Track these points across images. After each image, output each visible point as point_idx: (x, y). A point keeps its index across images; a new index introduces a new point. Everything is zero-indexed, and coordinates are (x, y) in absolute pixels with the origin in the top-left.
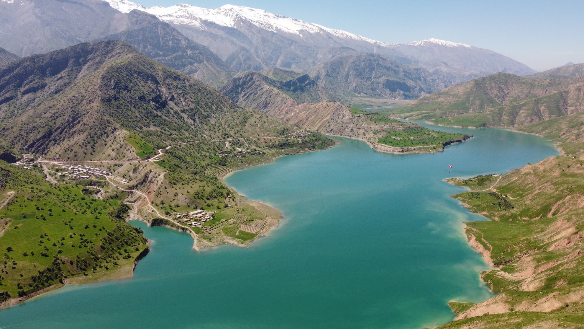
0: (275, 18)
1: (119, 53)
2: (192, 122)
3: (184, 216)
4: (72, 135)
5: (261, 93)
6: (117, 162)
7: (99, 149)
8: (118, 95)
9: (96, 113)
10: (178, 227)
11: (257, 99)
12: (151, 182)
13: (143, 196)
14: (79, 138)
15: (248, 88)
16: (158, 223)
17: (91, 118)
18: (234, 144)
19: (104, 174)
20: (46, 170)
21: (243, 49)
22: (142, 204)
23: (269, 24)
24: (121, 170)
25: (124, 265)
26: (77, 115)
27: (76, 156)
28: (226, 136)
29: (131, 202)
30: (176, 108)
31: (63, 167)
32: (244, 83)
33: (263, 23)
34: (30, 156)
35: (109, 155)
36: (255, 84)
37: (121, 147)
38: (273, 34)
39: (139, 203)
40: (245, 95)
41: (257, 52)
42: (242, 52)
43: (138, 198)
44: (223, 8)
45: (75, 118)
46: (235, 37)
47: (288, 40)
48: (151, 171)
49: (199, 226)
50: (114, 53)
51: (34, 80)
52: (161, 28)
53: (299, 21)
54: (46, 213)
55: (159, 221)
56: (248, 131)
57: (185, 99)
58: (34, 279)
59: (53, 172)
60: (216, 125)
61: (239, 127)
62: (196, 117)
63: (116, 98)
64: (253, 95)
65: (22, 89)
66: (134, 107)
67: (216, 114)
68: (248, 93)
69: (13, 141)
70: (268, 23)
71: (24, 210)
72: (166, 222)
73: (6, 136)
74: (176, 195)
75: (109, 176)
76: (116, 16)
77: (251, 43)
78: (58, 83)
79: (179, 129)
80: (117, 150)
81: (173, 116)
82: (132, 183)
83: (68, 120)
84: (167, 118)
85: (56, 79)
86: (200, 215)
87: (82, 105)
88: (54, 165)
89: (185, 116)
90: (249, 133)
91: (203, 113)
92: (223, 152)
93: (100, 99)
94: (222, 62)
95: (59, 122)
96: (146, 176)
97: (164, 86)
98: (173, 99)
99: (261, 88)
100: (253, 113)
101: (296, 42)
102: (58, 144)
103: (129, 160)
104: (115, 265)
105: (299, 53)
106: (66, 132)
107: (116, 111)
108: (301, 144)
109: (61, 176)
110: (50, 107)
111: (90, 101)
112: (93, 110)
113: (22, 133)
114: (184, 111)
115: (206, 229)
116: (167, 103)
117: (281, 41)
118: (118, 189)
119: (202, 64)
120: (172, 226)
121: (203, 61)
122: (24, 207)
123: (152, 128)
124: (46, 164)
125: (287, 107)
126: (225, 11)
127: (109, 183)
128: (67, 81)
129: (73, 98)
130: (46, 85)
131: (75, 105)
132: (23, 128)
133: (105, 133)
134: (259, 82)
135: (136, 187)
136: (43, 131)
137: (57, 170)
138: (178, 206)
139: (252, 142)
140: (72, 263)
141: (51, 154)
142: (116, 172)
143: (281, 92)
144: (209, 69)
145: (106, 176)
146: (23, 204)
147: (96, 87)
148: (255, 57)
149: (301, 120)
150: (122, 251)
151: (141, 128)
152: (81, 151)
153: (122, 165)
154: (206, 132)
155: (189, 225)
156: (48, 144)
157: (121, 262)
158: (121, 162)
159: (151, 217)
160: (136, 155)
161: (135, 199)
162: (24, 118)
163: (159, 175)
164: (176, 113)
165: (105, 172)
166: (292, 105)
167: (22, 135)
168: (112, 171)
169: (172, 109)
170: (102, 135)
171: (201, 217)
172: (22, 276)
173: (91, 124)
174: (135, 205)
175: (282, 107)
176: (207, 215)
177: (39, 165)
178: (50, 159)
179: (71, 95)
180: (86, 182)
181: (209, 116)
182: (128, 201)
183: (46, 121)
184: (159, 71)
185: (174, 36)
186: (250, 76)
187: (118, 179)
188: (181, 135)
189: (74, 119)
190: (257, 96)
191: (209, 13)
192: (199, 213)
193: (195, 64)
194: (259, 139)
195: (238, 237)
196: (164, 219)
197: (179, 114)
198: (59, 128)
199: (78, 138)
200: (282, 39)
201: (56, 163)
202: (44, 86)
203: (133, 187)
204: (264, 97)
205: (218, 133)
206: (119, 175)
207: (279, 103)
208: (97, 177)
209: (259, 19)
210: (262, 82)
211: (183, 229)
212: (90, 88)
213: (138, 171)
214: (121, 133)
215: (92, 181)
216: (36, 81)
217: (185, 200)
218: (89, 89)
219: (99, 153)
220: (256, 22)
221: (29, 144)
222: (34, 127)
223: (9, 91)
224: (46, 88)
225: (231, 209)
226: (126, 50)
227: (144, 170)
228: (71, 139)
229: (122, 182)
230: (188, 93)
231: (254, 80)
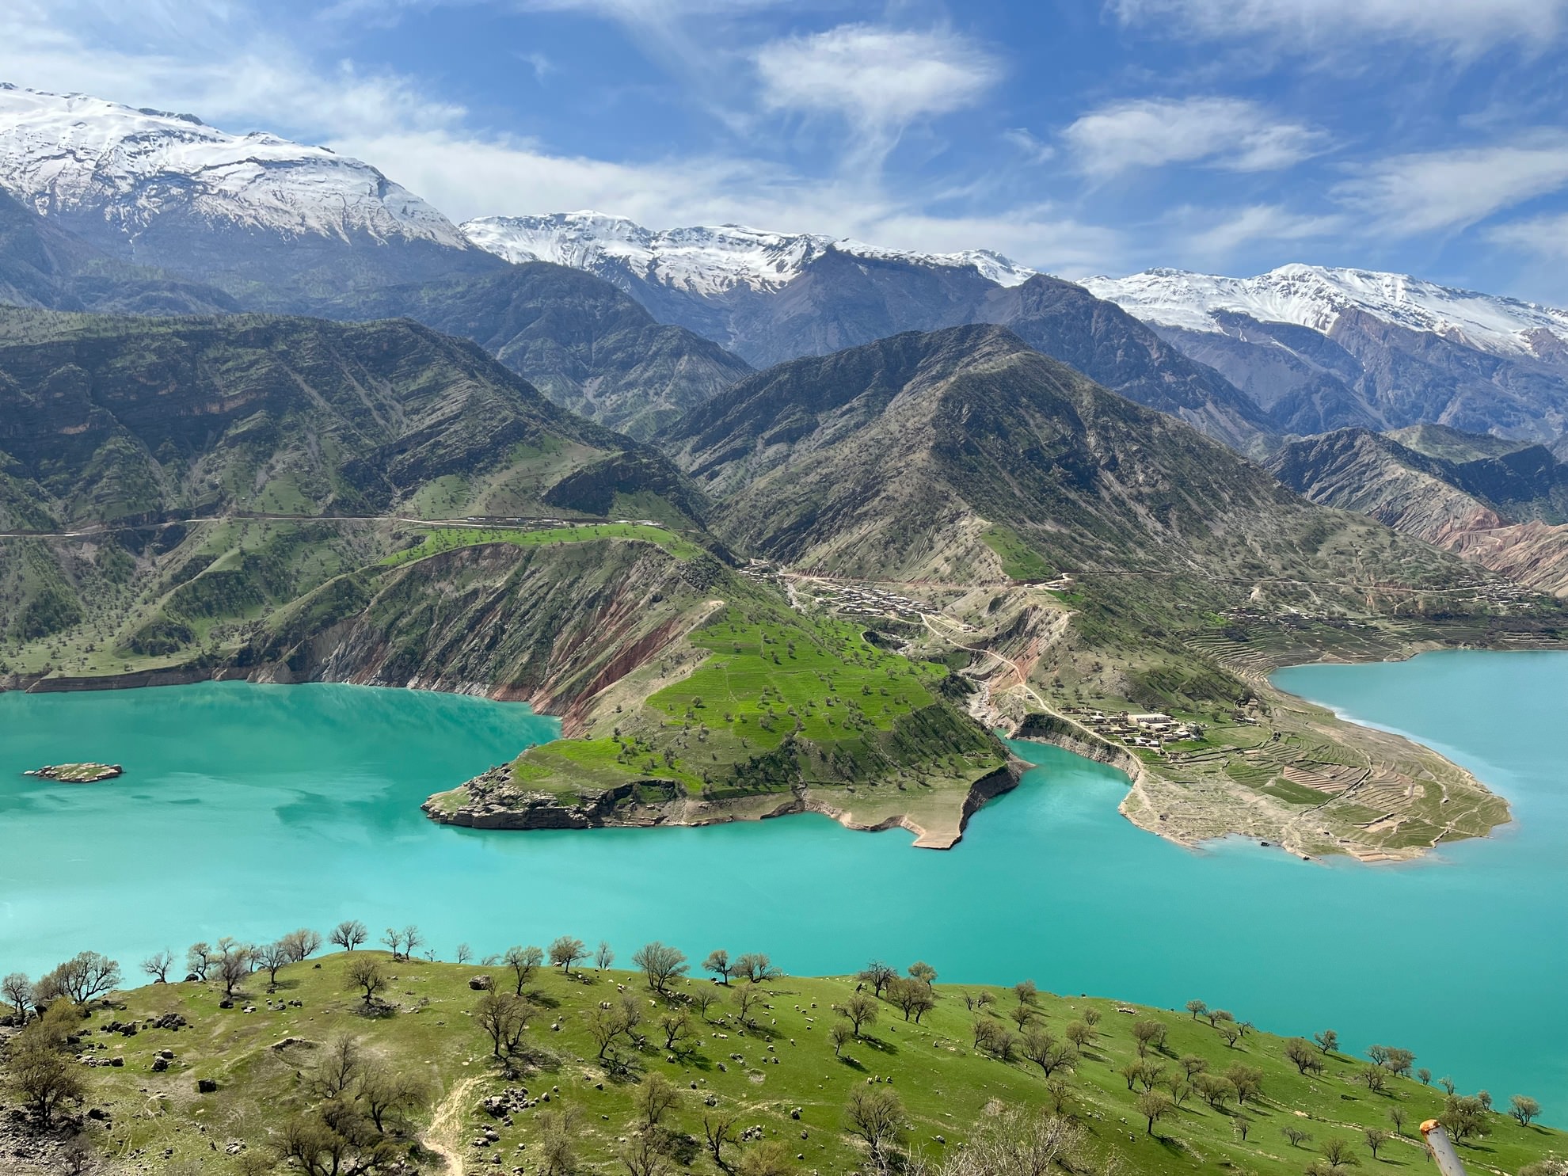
0: (1441, 297)
1: (989, 354)
2: (1159, 527)
3: (1112, 720)
4: (857, 522)
5: (1375, 487)
6: (952, 587)
7: (914, 557)
8: (975, 442)
9: (919, 475)
10: (1093, 743)
11: (1361, 502)
12: (1033, 633)
13: (1008, 665)
14: (873, 529)
15: (1334, 473)
16: (1041, 727)
17: (904, 485)
18: (1278, 594)
19: (919, 610)
20: (792, 591)
21: (1327, 380)
22: (1003, 685)
23: (1419, 314)
24: (961, 604)
25: (942, 788)
26: (873, 479)
27: (860, 568)
28: (1255, 572)
29: (975, 677)
30: (1117, 488)
31: (830, 587)
32: (1323, 458)
33: (1401, 312)
34: (765, 563)
35: (936, 571)
36: (1359, 460)
37: (968, 553)
38: (1432, 339)
39: (996, 681)
40: (1321, 491)
41: (1370, 390)
42: (1323, 389)
43: (993, 670)
44: (1276, 274)
45: (870, 486)
46: (1305, 352)
47: (1483, 356)
48: (1035, 608)
49: (1155, 749)
50: (976, 355)
51: (794, 414)
52: (1099, 316)
53: (1523, 306)
54: (782, 652)
55: (1043, 722)
56: (1326, 566)
57: (1147, 468)
58: (739, 771)
59: (806, 595)
60: (1226, 541)
61: (1296, 552)
62: (1173, 515)
63: (970, 449)
64: (1347, 491)
65: (767, 435)
66: (1012, 472)
67: (1231, 515)
68: (1331, 486)
69: (734, 529)
70: (1419, 310)
71: (739, 640)
72: (1064, 727)
73: (723, 519)
74: (1098, 668)
75: (930, 616)
76: (990, 294)
77: (1355, 368)
78: (841, 422)
79: (1122, 538)
80: (958, 559)
81: (1109, 507)
82: (982, 633)
83: (854, 490)
84: (1090, 509)
85: (839, 412)
86: (1160, 725)
87: (888, 459)
88: (811, 583)
89: (1141, 510)
90: (1328, 571)
91: (1195, 506)
92: (1240, 609)
93: (931, 444)
94: (1260, 411)
95: (833, 496)
96: (1022, 619)
97: (1093, 432)
98: (1112, 465)
99: (1377, 471)
100: (1346, 520)
101: (1510, 363)
102: (824, 542)
103: (982, 584)
104: (921, 786)
105: (1517, 396)
106: (845, 514)
107: (966, 476)
108: (1506, 619)
109: (821, 602)
110: (819, 463)
111: (909, 448)
112: (913, 468)
113: (756, 513)
114: (1139, 498)
115: (1175, 758)
116: (1095, 473)
117: (1459, 360)
118: (948, 643)
119: (1200, 410)
120: (1077, 738)
121: (1203, 404)
122: (739, 632)
123: (1050, 527)
124: (794, 581)
125: (1461, 528)
126: (1284, 283)
127: (927, 630)
128: (862, 418)
129: (872, 443)
130: (817, 425)
131: (873, 457)
132: (758, 504)
133: (933, 523)
134: (1373, 457)
135: (994, 642)
136: (798, 513)
137: (816, 594)
138: (1099, 696)
139: (1334, 595)
140: (824, 757)
141: (806, 562)
142: (948, 608)
143: (1445, 487)
144: (1218, 423)
145: (922, 615)
146: (738, 627)
147: (924, 420)
148: (1364, 403)
149: (1511, 568)
150: (943, 762)
151: (1022, 522)
152: (873, 557)
153: (963, 594)
154: (1195, 556)
155: (1127, 741)
156: (803, 541)
157: (939, 781)
158: (962, 588)
159: (1024, 710)
160: (1001, 572)
161: (986, 671)
162: (761, 483)
163: (1057, 619)
164: (1116, 499)
165: (921, 606)
166: (1482, 524)
167: (754, 518)
168: (939, 606)
169: (1108, 489)
170: (924, 525)
171: (1162, 729)
172: (715, 758)
173: (902, 500)
174: (985, 685)
175: (1447, 527)
176: (1183, 728)
177: (779, 581)
178: (804, 572)
179: (867, 437)
180: (875, 622)
181: (1209, 515)
182: (969, 674)
183: (807, 489)
184: (1084, 394)
185: (1131, 337)
186: (1345, 438)
187: (951, 623)
188: (1125, 553)
189: (866, 488)
190: (1360, 494)
191: (1235, 288)
192: (1156, 721)
193: (1182, 411)
194: (1357, 590)
195: (1270, 791)
196: (1058, 719)
197: (1124, 503)
198: (830, 508)
199: (870, 529)
200: (1460, 354)
201: (815, 579)
202: (810, 429)
203: (985, 643)
204: (1387, 496)
205: (1230, 562)
206: (953, 616)
207: (1434, 516)
208: (900, 614)
209: (1390, 300)
210: (1383, 455)
211: (1108, 747)
212: (912, 421)
213: (1002, 607)
214: (973, 524)
215: (889, 620)
216: (798, 416)
217: (1122, 685)
218: (909, 424)
219: (913, 564)
220: (1378, 309)
221: (765, 537)
222: (779, 502)
223: (740, 436)
224: (816, 434)
225: (1254, 728)
226: (1006, 347)
227: (1018, 604)
228: (855, 530)
229: (961, 629)
230: (1157, 453)
231: (1355, 450)
